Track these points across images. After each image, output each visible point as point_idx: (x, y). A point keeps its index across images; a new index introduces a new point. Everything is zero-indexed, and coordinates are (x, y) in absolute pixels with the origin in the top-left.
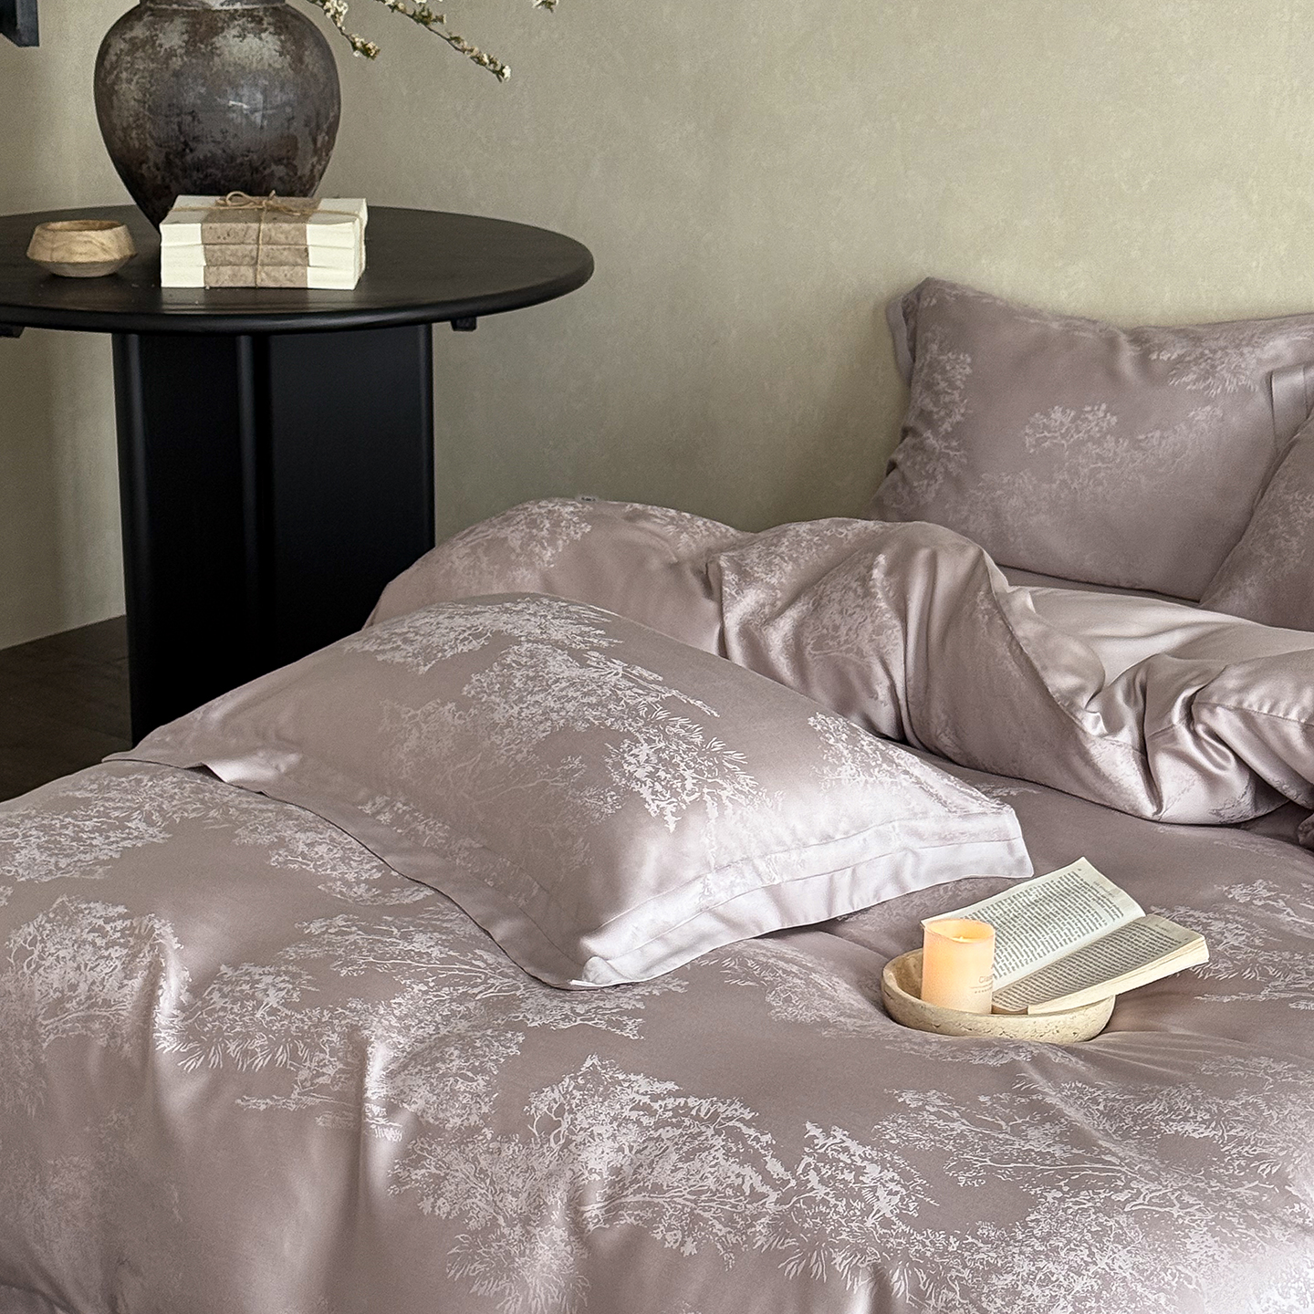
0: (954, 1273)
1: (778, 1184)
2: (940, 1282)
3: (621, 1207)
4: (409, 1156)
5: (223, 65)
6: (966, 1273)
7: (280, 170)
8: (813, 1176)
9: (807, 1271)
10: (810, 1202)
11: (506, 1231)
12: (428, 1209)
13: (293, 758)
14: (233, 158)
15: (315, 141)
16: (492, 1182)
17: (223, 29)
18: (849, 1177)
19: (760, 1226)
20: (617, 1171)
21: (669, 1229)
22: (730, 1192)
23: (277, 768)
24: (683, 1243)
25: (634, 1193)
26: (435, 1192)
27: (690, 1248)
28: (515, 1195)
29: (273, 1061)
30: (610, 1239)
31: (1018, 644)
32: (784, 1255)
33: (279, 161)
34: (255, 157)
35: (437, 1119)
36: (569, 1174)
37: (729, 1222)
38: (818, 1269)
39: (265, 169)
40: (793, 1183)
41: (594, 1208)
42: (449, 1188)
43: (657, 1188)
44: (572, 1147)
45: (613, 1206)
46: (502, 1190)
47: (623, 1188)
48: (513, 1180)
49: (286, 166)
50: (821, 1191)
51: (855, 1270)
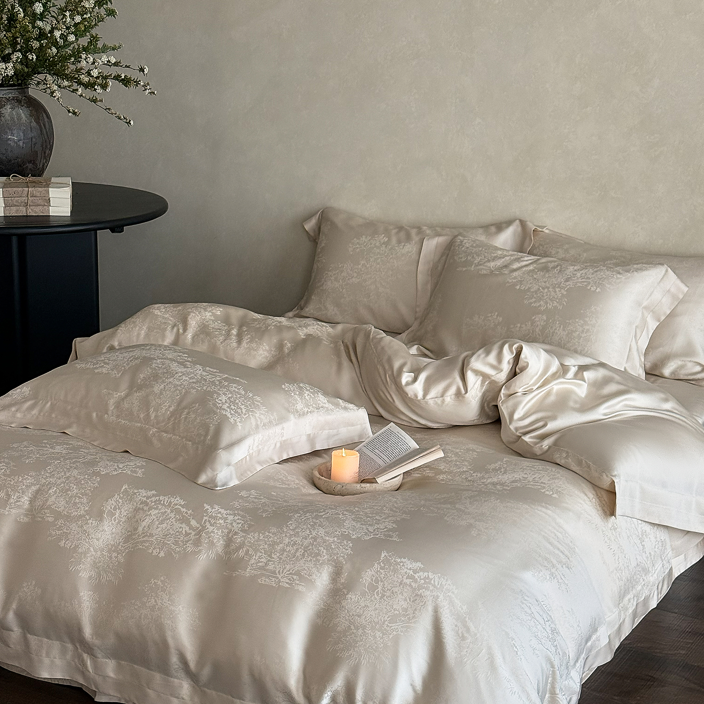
5: (5, 121)
7: (30, 166)
14: (10, 161)
15: (45, 153)
17: (5, 105)
33: (30, 162)
34: (20, 160)
39: (24, 165)
49: (33, 164)
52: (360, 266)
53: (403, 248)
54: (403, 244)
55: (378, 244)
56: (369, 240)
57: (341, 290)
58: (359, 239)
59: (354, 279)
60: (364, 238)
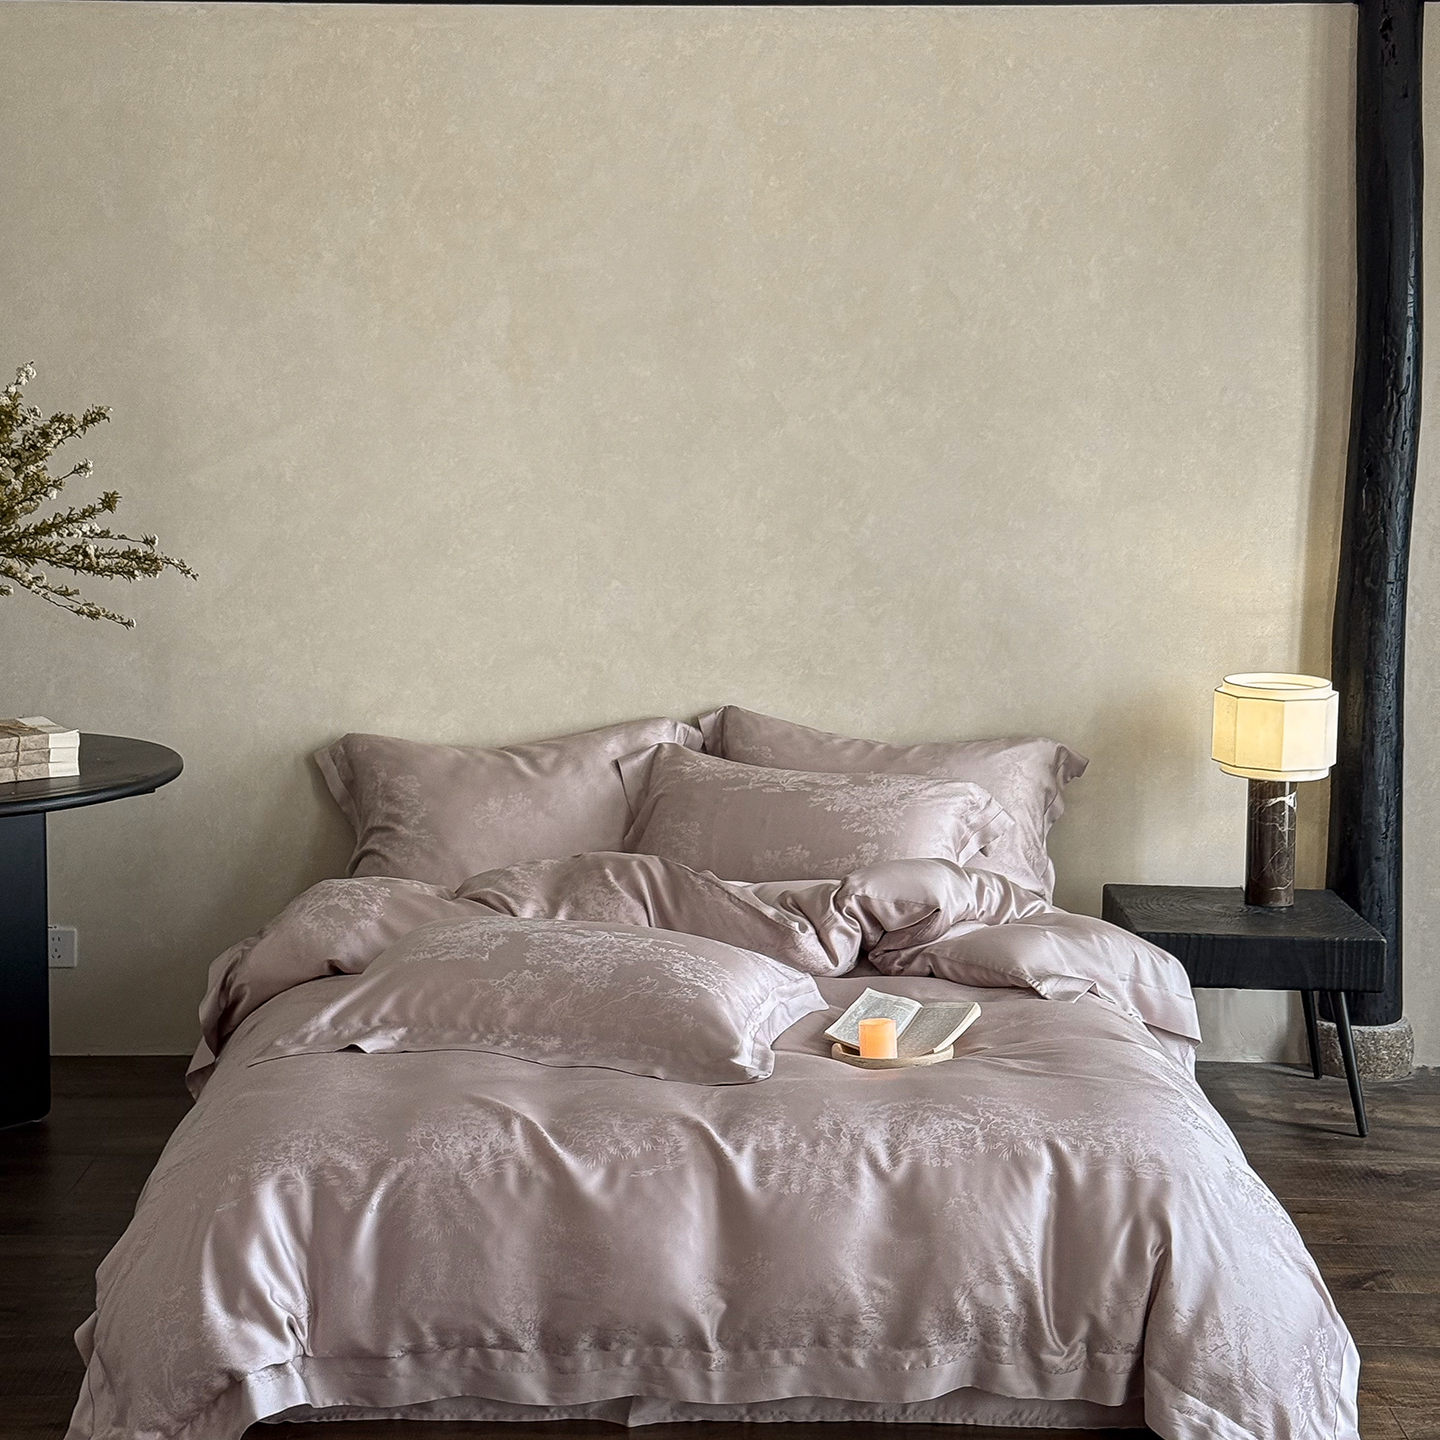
0: (1085, 1133)
1: (977, 1122)
2: (1082, 1139)
3: (900, 1156)
4: (761, 1171)
6: (1090, 1131)
8: (988, 1114)
9: (1015, 1154)
10: (996, 1124)
11: (840, 1187)
12: (787, 1192)
13: (402, 1031)
16: (819, 1167)
18: (1005, 1110)
19: (979, 1142)
20: (887, 1141)
21: (931, 1159)
22: (953, 1132)
23: (393, 1038)
24: (943, 1162)
25: (904, 1147)
26: (786, 1182)
27: (947, 1164)
28: (836, 1169)
29: (643, 1149)
30: (899, 1174)
31: (735, 897)
32: (1000, 1150)
35: (768, 1147)
36: (863, 1150)
37: (962, 1145)
38: (1020, 1152)
40: (982, 1120)
41: (884, 1161)
42: (794, 1178)
43: (915, 1142)
44: (856, 1137)
45: (895, 1159)
46: (828, 1169)
47: (896, 1147)
48: (832, 1162)
50: (998, 1120)
51: (1037, 1146)
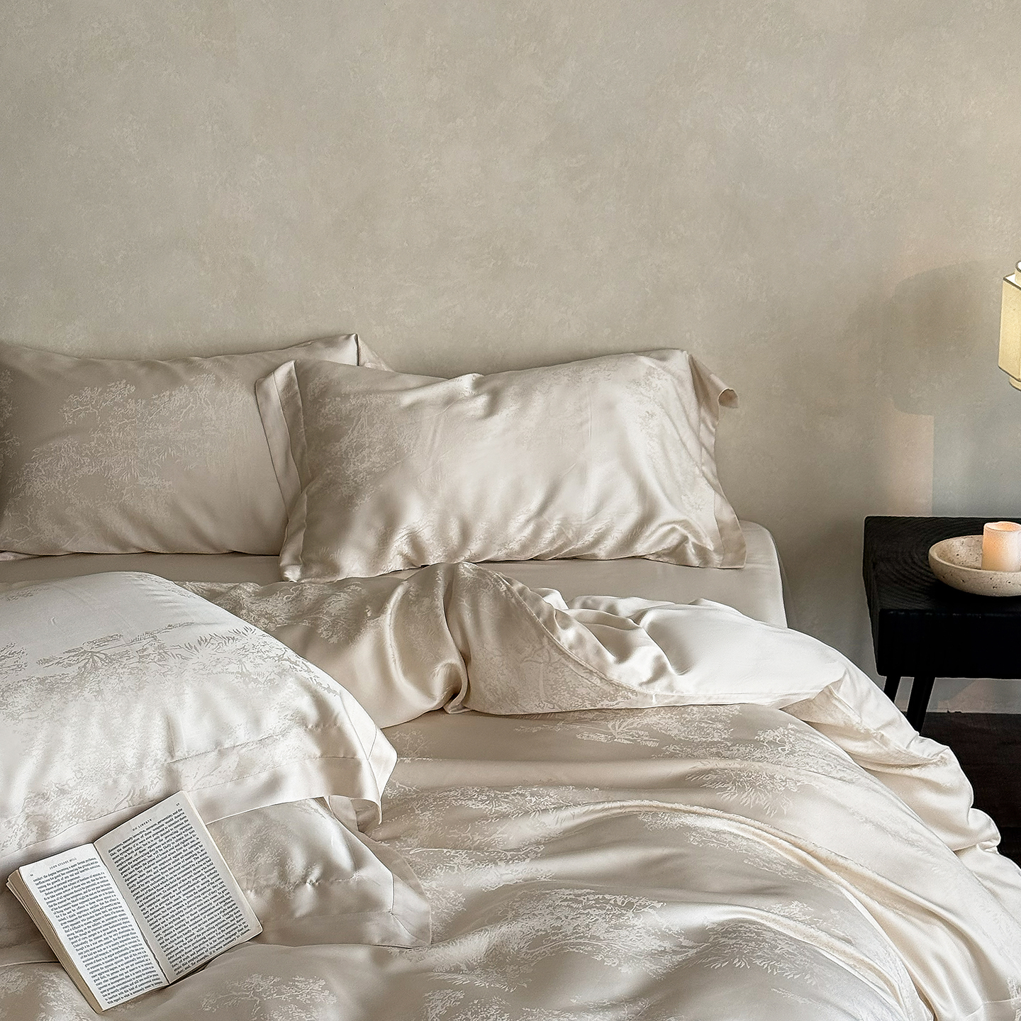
52: (93, 443)
53: (170, 400)
54: (168, 393)
55: (118, 399)
56: (101, 394)
57: (63, 492)
58: (80, 395)
59: (86, 470)
60: (87, 392)
